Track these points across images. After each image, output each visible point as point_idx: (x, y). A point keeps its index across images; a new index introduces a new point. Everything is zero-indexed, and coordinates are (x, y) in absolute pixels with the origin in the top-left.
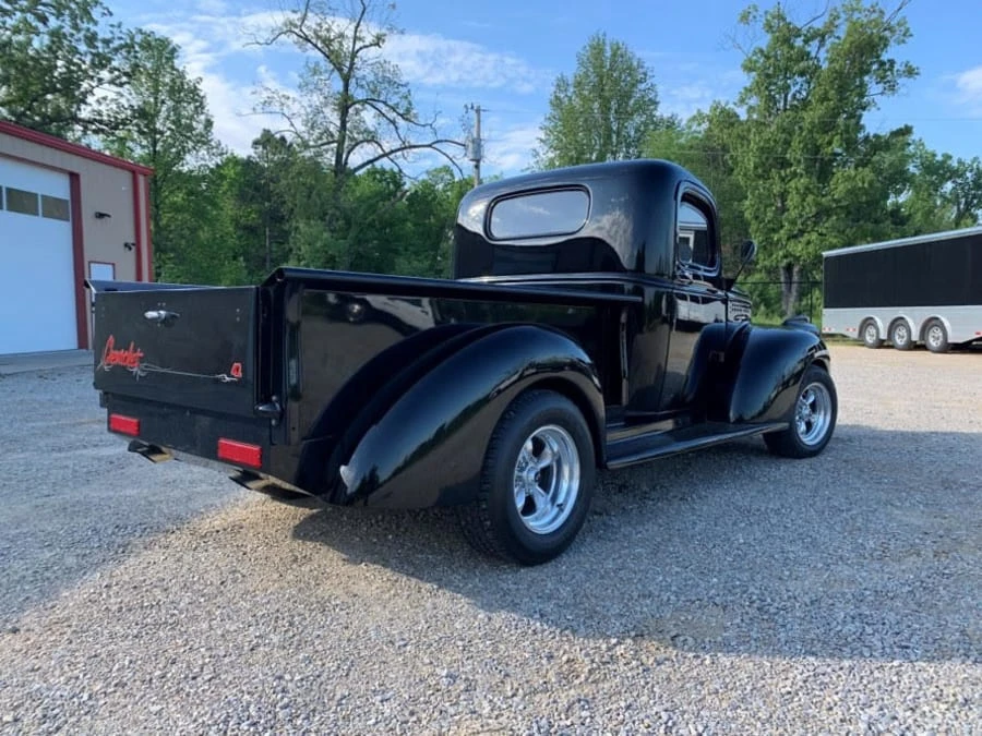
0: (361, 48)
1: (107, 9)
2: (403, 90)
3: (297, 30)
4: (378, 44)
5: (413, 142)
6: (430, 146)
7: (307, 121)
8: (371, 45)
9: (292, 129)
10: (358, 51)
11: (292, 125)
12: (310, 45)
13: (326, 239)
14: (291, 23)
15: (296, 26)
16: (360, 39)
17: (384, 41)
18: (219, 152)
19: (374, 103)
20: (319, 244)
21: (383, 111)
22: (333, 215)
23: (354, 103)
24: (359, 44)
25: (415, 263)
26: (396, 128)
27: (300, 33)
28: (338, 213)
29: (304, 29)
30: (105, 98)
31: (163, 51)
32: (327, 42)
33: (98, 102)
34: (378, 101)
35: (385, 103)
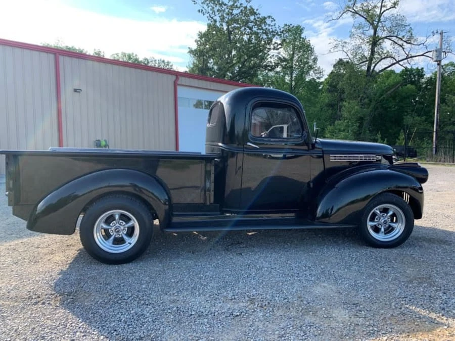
0: (384, 11)
1: (273, 18)
2: (408, 28)
3: (351, 10)
4: (394, 7)
5: (413, 55)
6: (422, 55)
7: (353, 52)
8: (390, 8)
9: (348, 57)
10: (383, 13)
11: (348, 55)
12: (357, 15)
13: (357, 109)
14: (348, 7)
15: (350, 8)
16: (384, 6)
17: (398, 4)
18: (319, 71)
19: (390, 38)
20: (353, 112)
21: (396, 41)
22: (362, 97)
23: (379, 40)
24: (383, 9)
25: (417, 118)
26: (403, 48)
27: (353, 11)
28: (365, 96)
29: (354, 8)
30: (273, 56)
31: (297, 31)
32: (368, 11)
33: (271, 57)
34: (393, 36)
35: (397, 37)
